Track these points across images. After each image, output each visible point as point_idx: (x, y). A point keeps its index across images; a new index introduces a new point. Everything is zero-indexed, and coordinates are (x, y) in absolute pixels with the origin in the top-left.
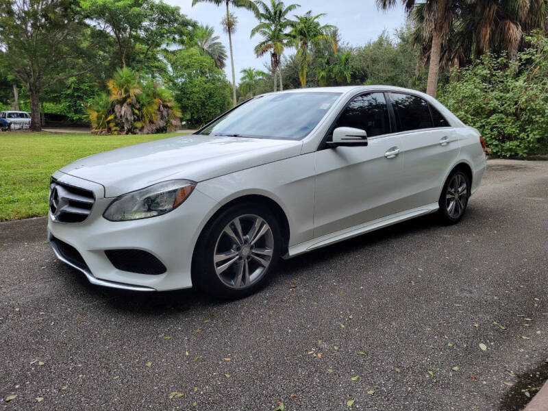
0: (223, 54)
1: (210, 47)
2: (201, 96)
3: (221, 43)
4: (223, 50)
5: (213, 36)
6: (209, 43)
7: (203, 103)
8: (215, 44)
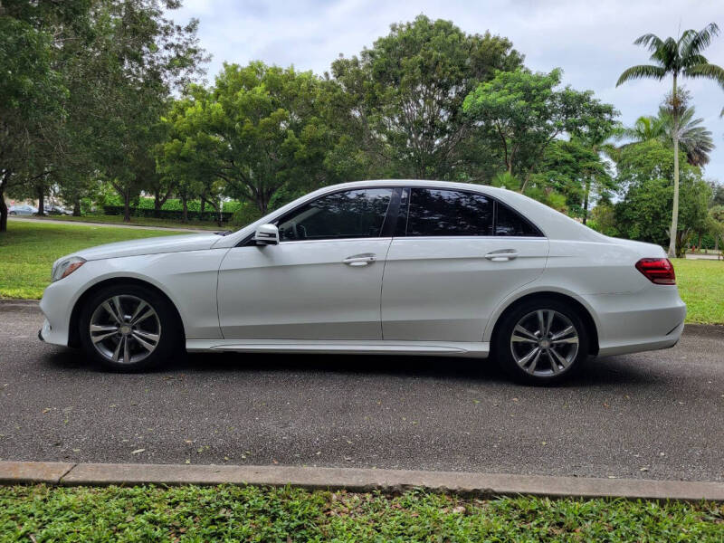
0: (707, 144)
1: (684, 135)
2: (653, 204)
3: (703, 128)
4: (707, 139)
5: (694, 118)
6: (685, 128)
7: (657, 214)
8: (695, 129)
